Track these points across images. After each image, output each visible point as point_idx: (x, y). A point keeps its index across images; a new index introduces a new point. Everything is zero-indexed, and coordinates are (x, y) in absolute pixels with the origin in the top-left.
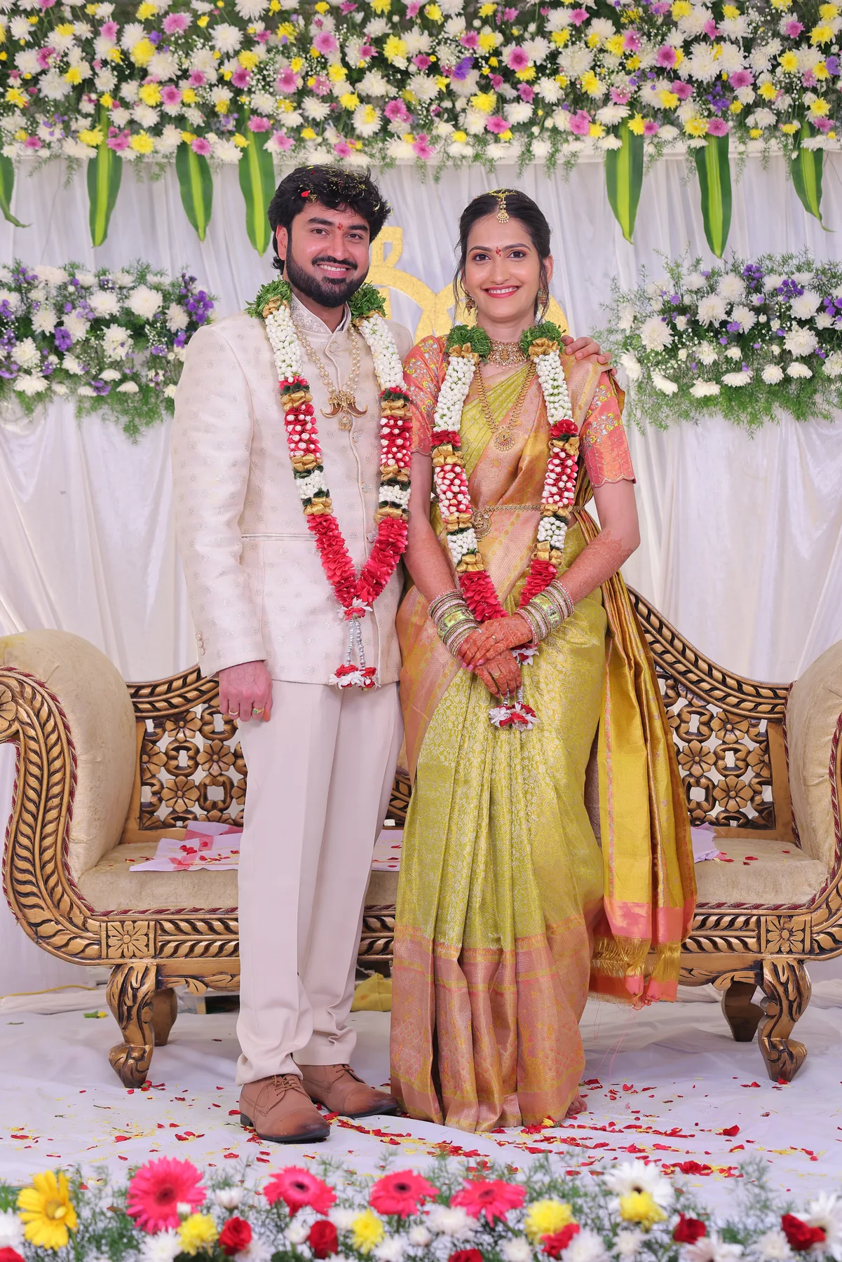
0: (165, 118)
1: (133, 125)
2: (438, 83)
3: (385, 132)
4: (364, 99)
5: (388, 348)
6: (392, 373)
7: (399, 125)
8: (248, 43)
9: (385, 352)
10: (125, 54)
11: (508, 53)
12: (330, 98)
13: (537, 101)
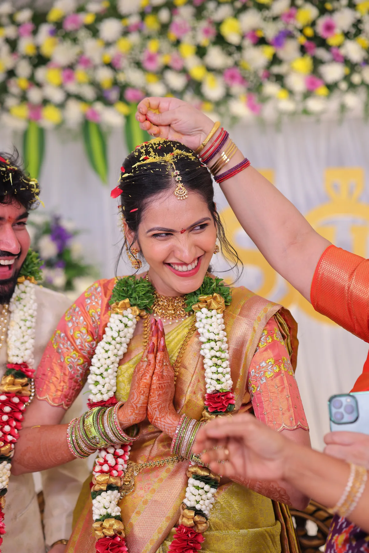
0: (69, 96)
1: (45, 102)
2: (266, 53)
3: (228, 96)
4: (210, 70)
5: (25, 321)
6: (23, 348)
7: (237, 89)
8: (126, 33)
9: (22, 323)
10: (38, 48)
11: (321, 23)
12: (184, 71)
13: (346, 62)
